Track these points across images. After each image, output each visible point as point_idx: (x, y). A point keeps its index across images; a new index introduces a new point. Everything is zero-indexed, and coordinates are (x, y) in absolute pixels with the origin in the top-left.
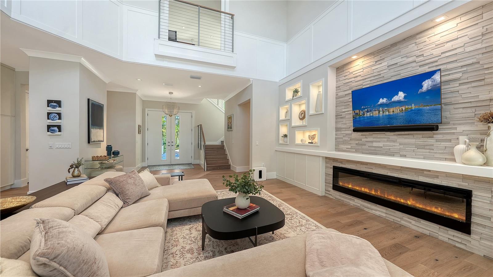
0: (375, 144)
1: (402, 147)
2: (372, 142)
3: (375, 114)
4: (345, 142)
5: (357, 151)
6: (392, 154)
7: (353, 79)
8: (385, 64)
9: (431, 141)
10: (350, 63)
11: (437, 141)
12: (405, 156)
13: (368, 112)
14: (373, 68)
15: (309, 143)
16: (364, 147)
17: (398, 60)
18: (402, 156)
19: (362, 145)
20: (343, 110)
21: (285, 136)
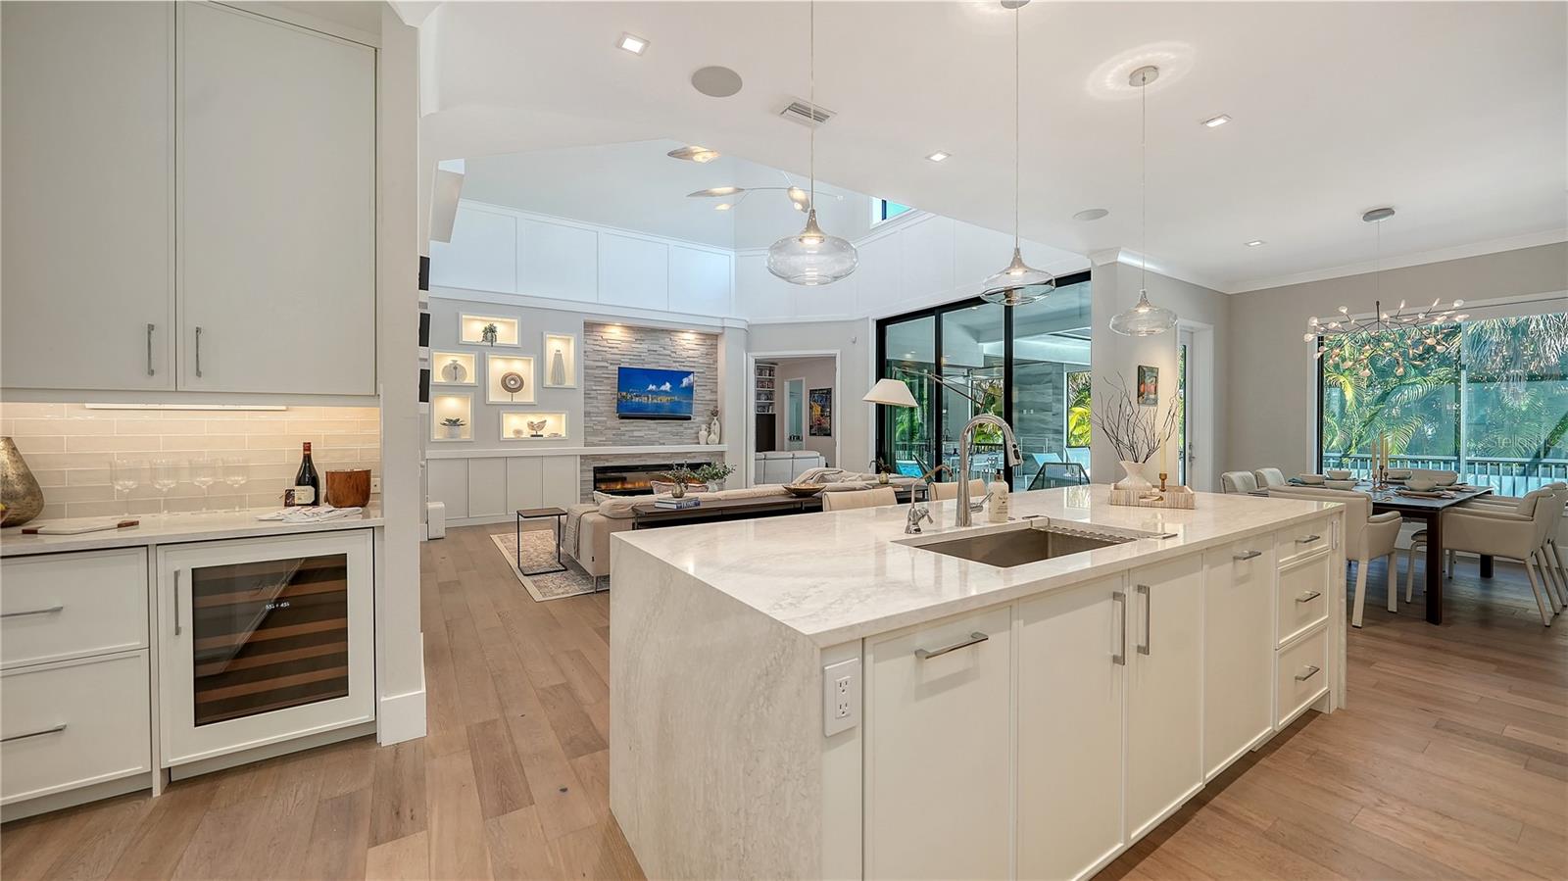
0: (636, 434)
1: (660, 435)
2: (633, 431)
3: (644, 400)
4: (595, 433)
5: (614, 444)
6: (652, 443)
7: (607, 349)
8: (644, 346)
9: (681, 429)
10: (604, 325)
11: (686, 428)
12: (664, 444)
13: (636, 396)
14: (633, 345)
15: (532, 436)
16: (623, 437)
17: (655, 347)
18: (661, 444)
19: (621, 435)
20: (594, 388)
21: (454, 423)
